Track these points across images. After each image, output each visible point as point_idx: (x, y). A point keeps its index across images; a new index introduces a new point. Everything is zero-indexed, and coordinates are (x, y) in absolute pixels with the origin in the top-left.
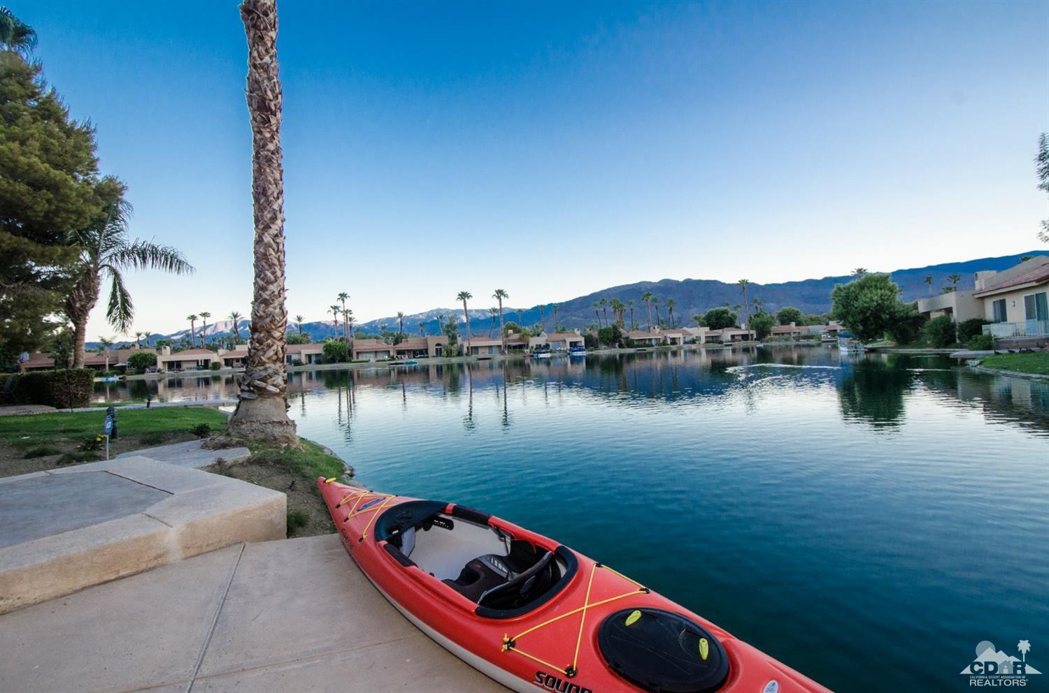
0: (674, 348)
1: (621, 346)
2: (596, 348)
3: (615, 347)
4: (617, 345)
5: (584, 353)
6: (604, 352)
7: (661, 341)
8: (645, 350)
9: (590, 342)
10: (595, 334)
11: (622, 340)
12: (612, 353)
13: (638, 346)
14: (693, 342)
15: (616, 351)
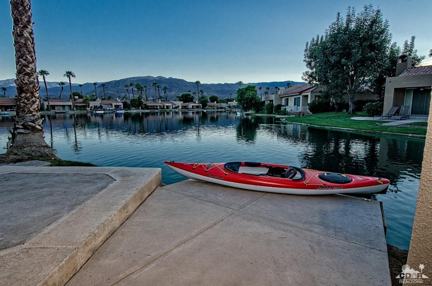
0: (168, 110)
1: (142, 109)
2: (129, 109)
3: (139, 109)
5: (123, 112)
6: (133, 111)
7: (162, 107)
8: (154, 111)
9: (126, 106)
10: (129, 102)
11: (143, 105)
12: (138, 112)
13: (151, 109)
14: (176, 108)
15: (140, 111)
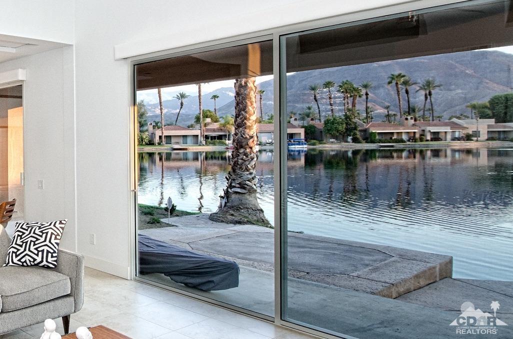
0: (435, 145)
1: (355, 140)
2: (321, 141)
3: (347, 142)
4: (350, 139)
5: (305, 147)
6: (331, 146)
7: (417, 136)
8: (392, 146)
9: (312, 134)
10: (319, 124)
11: (358, 133)
12: (343, 149)
13: (380, 141)
14: (468, 138)
15: (349, 146)
